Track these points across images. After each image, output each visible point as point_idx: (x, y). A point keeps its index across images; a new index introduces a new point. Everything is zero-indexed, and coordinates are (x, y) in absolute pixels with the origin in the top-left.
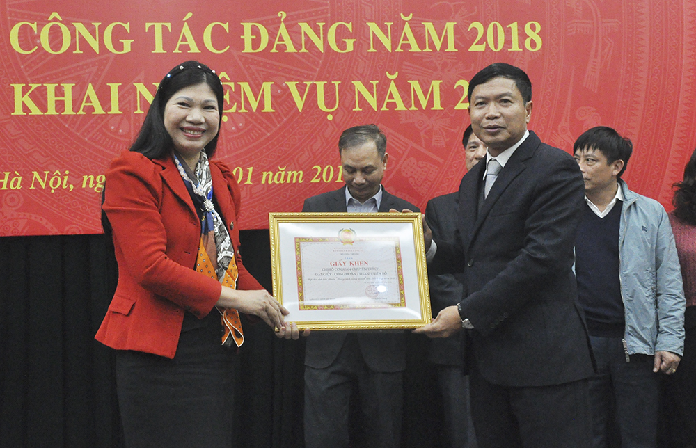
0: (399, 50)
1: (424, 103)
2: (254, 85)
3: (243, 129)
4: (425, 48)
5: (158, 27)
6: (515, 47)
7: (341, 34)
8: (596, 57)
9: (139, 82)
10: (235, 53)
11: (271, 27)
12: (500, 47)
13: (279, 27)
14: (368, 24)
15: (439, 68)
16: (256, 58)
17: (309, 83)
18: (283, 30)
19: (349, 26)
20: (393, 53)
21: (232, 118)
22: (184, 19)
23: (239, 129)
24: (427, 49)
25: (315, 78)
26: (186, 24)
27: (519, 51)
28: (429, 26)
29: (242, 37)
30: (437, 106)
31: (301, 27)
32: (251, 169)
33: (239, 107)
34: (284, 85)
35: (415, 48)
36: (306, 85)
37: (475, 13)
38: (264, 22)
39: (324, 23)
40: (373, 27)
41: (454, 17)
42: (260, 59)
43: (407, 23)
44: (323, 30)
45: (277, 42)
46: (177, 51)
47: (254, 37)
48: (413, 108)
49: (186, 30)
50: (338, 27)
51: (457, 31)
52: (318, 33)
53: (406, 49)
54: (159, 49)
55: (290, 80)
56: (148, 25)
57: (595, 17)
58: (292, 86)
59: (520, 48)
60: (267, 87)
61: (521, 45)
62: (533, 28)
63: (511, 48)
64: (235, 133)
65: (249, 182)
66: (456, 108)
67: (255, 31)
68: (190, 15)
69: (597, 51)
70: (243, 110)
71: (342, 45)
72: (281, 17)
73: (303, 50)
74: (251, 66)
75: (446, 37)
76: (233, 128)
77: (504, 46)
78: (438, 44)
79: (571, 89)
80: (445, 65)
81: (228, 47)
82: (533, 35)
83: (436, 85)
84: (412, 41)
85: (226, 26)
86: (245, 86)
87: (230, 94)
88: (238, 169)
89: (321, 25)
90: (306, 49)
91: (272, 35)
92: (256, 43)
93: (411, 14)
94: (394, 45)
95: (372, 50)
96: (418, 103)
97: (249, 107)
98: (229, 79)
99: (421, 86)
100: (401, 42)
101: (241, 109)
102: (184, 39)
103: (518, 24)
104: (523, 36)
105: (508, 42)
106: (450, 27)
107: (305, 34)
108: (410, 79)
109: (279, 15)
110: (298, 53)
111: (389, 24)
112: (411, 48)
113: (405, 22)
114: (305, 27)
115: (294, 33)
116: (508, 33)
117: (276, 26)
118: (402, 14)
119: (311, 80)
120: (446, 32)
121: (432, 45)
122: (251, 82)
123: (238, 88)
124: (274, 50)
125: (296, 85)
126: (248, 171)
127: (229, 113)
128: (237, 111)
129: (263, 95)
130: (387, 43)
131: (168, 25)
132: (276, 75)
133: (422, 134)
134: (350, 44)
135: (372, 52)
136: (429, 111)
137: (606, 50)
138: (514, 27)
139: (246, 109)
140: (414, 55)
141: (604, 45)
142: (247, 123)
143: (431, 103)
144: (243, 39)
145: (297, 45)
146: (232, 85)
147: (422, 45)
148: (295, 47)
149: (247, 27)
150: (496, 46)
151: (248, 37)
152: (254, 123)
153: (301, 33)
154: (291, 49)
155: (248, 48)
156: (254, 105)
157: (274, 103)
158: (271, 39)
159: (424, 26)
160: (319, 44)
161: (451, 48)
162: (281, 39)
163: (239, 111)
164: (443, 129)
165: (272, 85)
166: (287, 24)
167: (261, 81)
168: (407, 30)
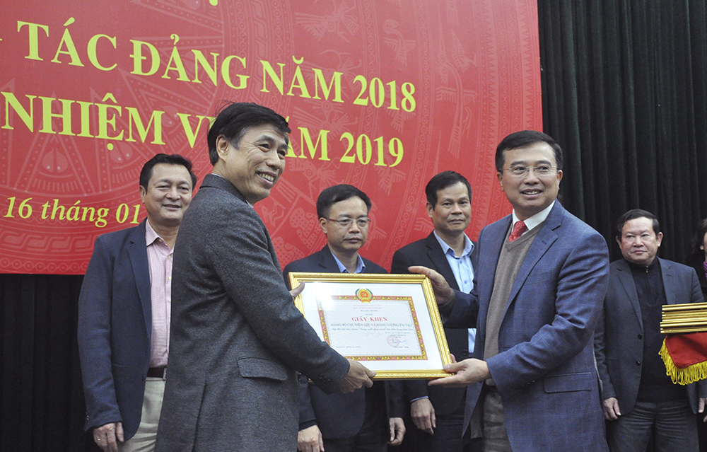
0: (290, 93)
1: (312, 152)
2: (143, 112)
3: (130, 161)
4: (315, 96)
5: (33, 29)
6: (393, 106)
7: (235, 69)
8: (458, 125)
9: (8, 90)
10: (124, 73)
11: (163, 50)
12: (381, 104)
13: (172, 51)
14: (262, 62)
15: (327, 117)
16: (145, 81)
17: (201, 118)
18: (175, 54)
19: (243, 61)
20: (285, 97)
21: (119, 148)
22: (65, 25)
23: (125, 161)
24: (317, 97)
25: (208, 112)
26: (67, 30)
27: (396, 110)
28: (318, 73)
29: (131, 56)
30: (324, 157)
31: (194, 55)
32: (138, 207)
33: (126, 136)
34: (176, 116)
35: (305, 94)
36: (199, 119)
37: (360, 66)
38: (156, 43)
39: (218, 54)
40: (266, 66)
41: (341, 67)
42: (150, 83)
43: (298, 67)
44: (217, 61)
45: (169, 68)
46: (55, 60)
47: (145, 58)
48: (302, 156)
49: (67, 37)
50: (232, 61)
51: (344, 81)
52: (212, 65)
53: (297, 94)
54: (34, 54)
55: (182, 112)
56: (20, 24)
57: (458, 88)
58: (184, 118)
59: (397, 107)
60: (157, 115)
61: (399, 104)
62: (408, 88)
63: (390, 106)
64: (120, 164)
65: (135, 221)
66: (342, 160)
67: (145, 51)
68: (71, 20)
69: (459, 119)
70: (131, 139)
71: (236, 81)
72: (174, 40)
73: (196, 80)
74: (141, 90)
75: (333, 86)
76: (120, 159)
77: (384, 103)
78: (326, 93)
79: (438, 152)
80: (332, 115)
81: (116, 65)
82: (408, 96)
83: (323, 134)
84: (303, 86)
85: (113, 41)
86: (133, 112)
87: (116, 119)
88: (124, 206)
89: (215, 55)
90: (199, 79)
91: (165, 58)
92: (146, 65)
93: (302, 58)
94: (286, 87)
95: (265, 90)
96: (307, 152)
97: (137, 136)
98: (115, 102)
99: (311, 134)
100: (293, 86)
101: (128, 138)
102: (65, 48)
103: (396, 83)
104: (400, 96)
105: (387, 100)
106: (337, 76)
107: (199, 63)
108: (300, 126)
109: (172, 37)
110: (191, 83)
111: (282, 65)
112: (301, 94)
113: (297, 65)
114: (199, 55)
115: (188, 61)
116: (387, 90)
117: (169, 49)
118: (293, 57)
119: (203, 114)
120: (334, 82)
121: (321, 93)
122: (141, 109)
123: (126, 113)
124: (165, 76)
125: (188, 117)
126: (135, 209)
127: (115, 140)
128: (124, 139)
129: (153, 124)
130: (280, 85)
131: (46, 28)
132: (168, 104)
133: (310, 184)
134: (243, 80)
135: (265, 93)
136: (317, 161)
137: (466, 120)
138: (393, 84)
139: (134, 138)
140: (305, 100)
141: (465, 114)
142: (135, 154)
143: (318, 153)
144: (133, 58)
145: (190, 74)
146: (119, 109)
147: (311, 92)
148: (188, 76)
149: (137, 45)
150: (377, 103)
151: (137, 57)
152: (142, 154)
153: (194, 62)
154: (183, 77)
155: (138, 70)
156: (143, 135)
157: (166, 136)
158: (163, 63)
159: (314, 72)
160: (213, 76)
161: (338, 98)
162: (173, 65)
163: (127, 140)
164: (330, 181)
165: (162, 114)
166: (181, 48)
167: (150, 108)
168: (298, 73)
